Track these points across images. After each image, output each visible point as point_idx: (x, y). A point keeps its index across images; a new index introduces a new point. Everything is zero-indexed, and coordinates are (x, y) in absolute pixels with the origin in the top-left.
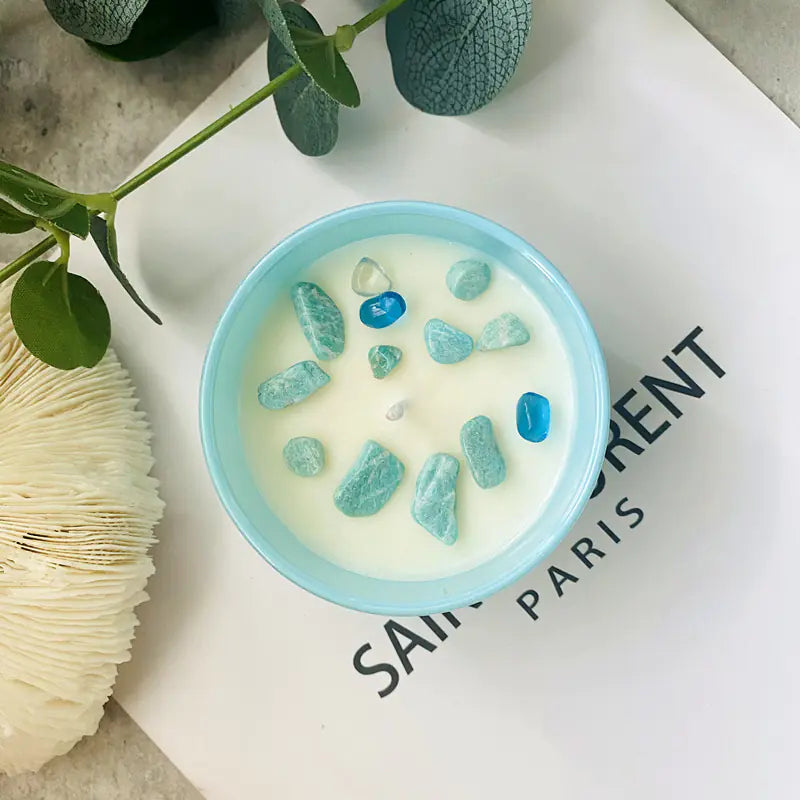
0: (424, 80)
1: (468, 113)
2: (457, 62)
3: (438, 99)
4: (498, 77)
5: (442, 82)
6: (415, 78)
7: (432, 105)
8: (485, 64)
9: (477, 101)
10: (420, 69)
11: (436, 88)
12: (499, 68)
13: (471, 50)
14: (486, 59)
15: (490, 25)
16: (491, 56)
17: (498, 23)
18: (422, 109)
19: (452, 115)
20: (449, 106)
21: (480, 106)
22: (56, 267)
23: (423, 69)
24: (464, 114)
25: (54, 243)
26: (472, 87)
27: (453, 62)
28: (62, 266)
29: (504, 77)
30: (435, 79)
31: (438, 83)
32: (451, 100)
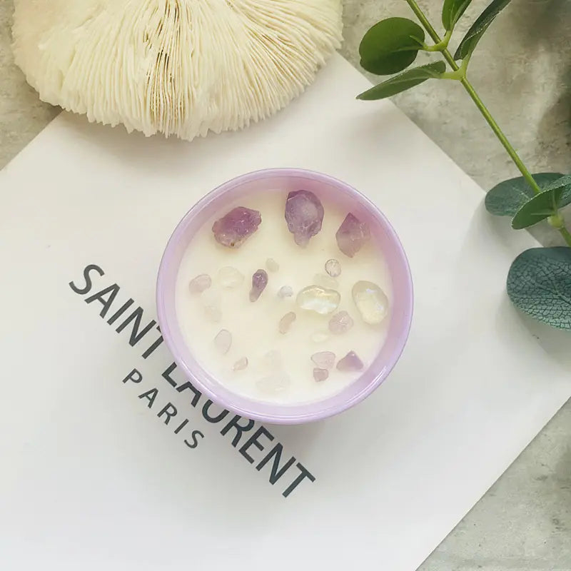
0: (532, 266)
1: (509, 294)
2: (541, 288)
3: (519, 274)
4: (532, 310)
5: (529, 278)
6: (534, 261)
7: (516, 269)
8: (540, 303)
9: (515, 299)
10: (539, 265)
11: (526, 273)
12: (537, 311)
13: (548, 296)
14: (543, 305)
15: (564, 308)
16: (544, 307)
17: (565, 313)
18: (514, 263)
19: (508, 281)
20: (513, 280)
21: (513, 301)
22: (421, 43)
23: (538, 267)
24: (508, 290)
25: (436, 42)
26: (525, 296)
27: (541, 286)
28: (421, 47)
29: (531, 313)
30: (530, 274)
31: (528, 275)
32: (517, 282)
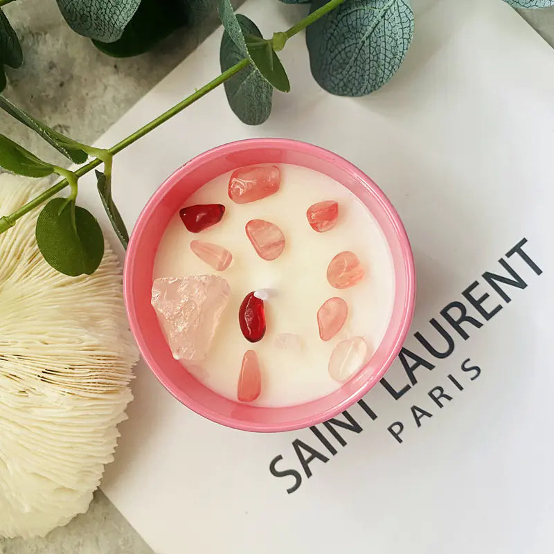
0: (331, 70)
1: (362, 95)
2: (356, 58)
3: (341, 84)
4: (386, 71)
5: (344, 72)
6: (325, 69)
7: (336, 89)
8: (377, 61)
9: (369, 89)
10: (329, 63)
11: (340, 76)
12: (387, 65)
13: (367, 50)
14: (378, 58)
15: (382, 34)
16: (382, 56)
17: (388, 33)
18: (330, 92)
19: (350, 96)
20: (349, 90)
21: (371, 91)
22: (68, 202)
23: (331, 63)
24: (358, 96)
25: (67, 184)
26: (366, 77)
27: (353, 59)
28: (73, 201)
29: (391, 71)
30: (340, 70)
31: (341, 73)
32: (350, 85)
